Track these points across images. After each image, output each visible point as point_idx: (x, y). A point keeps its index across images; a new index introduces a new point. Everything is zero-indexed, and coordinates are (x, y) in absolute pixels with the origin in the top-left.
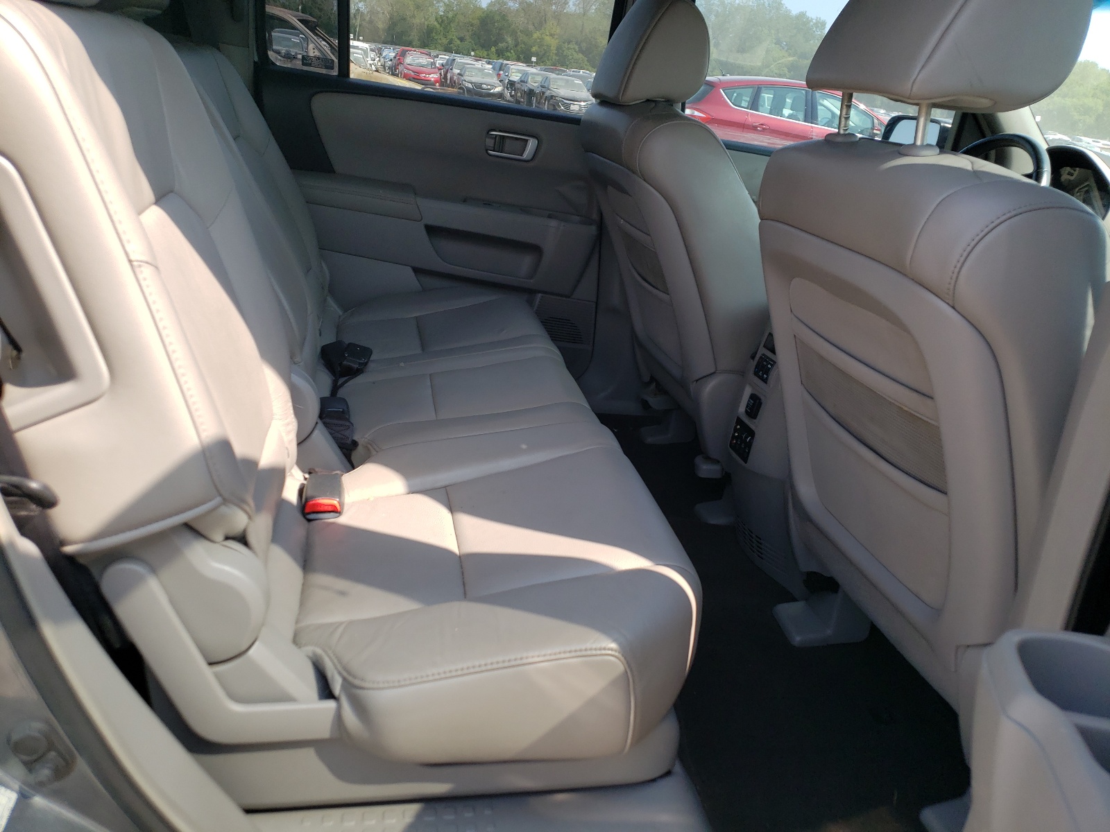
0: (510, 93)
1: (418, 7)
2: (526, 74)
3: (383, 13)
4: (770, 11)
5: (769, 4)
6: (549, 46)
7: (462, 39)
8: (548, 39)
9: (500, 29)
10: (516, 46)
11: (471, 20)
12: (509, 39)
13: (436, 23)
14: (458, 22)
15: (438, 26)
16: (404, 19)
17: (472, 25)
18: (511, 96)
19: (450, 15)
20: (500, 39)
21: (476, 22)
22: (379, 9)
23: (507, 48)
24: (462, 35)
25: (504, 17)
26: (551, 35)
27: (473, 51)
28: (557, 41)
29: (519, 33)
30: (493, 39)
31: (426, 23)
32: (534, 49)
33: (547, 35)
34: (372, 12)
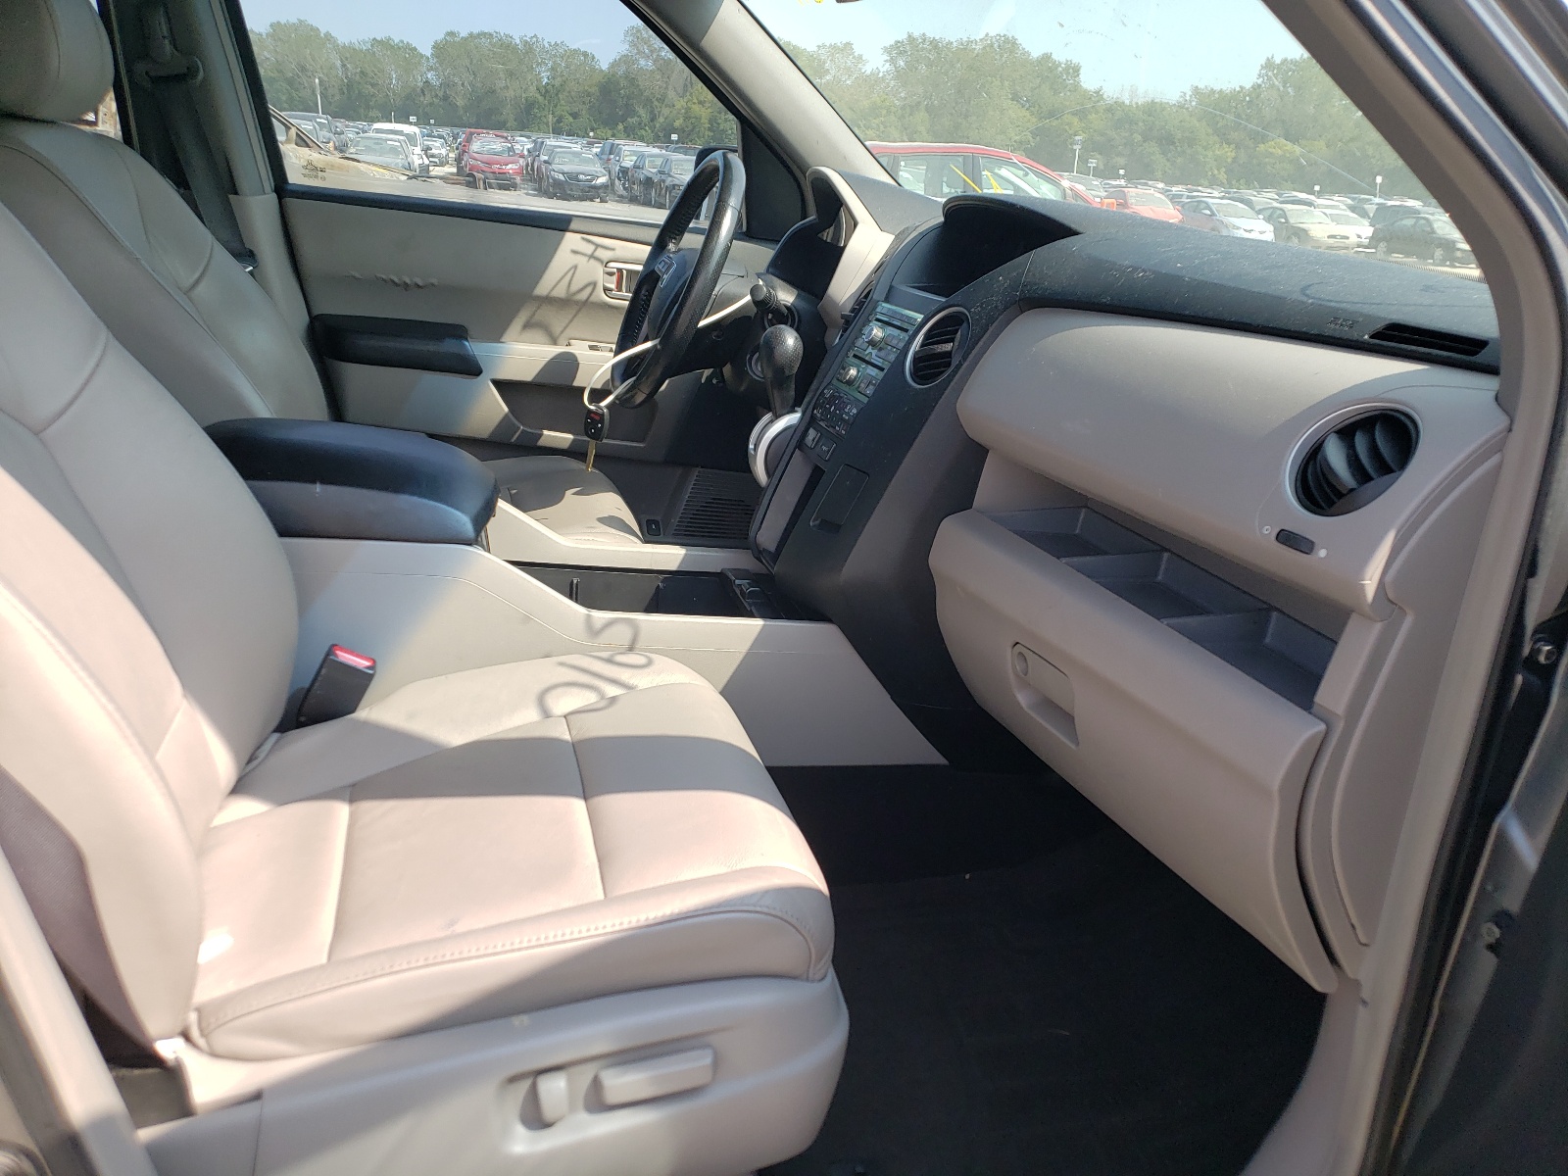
0: (624, 185)
1: (511, 74)
2: (641, 156)
3: (463, 84)
4: (1001, 56)
5: (999, 46)
6: (698, 118)
7: (575, 116)
8: (696, 108)
9: (629, 98)
10: (652, 120)
11: (586, 88)
12: (642, 112)
13: (538, 96)
14: (569, 92)
15: (541, 99)
16: (494, 92)
17: (589, 95)
18: (625, 188)
19: (557, 82)
20: (630, 111)
21: (594, 90)
22: (456, 80)
23: (640, 124)
24: (576, 110)
25: (632, 81)
26: (700, 103)
27: (592, 130)
28: (709, 110)
29: (656, 103)
30: (620, 113)
31: (524, 95)
32: (677, 124)
33: (694, 103)
34: (447, 84)
